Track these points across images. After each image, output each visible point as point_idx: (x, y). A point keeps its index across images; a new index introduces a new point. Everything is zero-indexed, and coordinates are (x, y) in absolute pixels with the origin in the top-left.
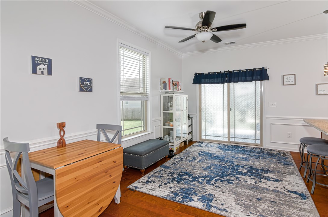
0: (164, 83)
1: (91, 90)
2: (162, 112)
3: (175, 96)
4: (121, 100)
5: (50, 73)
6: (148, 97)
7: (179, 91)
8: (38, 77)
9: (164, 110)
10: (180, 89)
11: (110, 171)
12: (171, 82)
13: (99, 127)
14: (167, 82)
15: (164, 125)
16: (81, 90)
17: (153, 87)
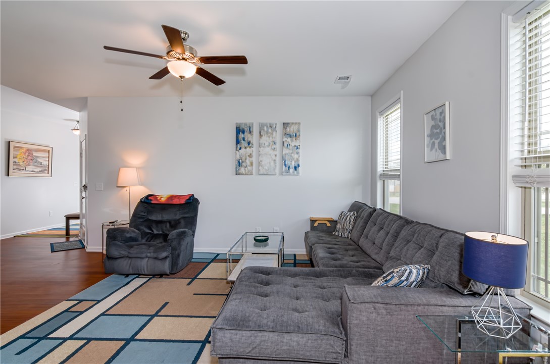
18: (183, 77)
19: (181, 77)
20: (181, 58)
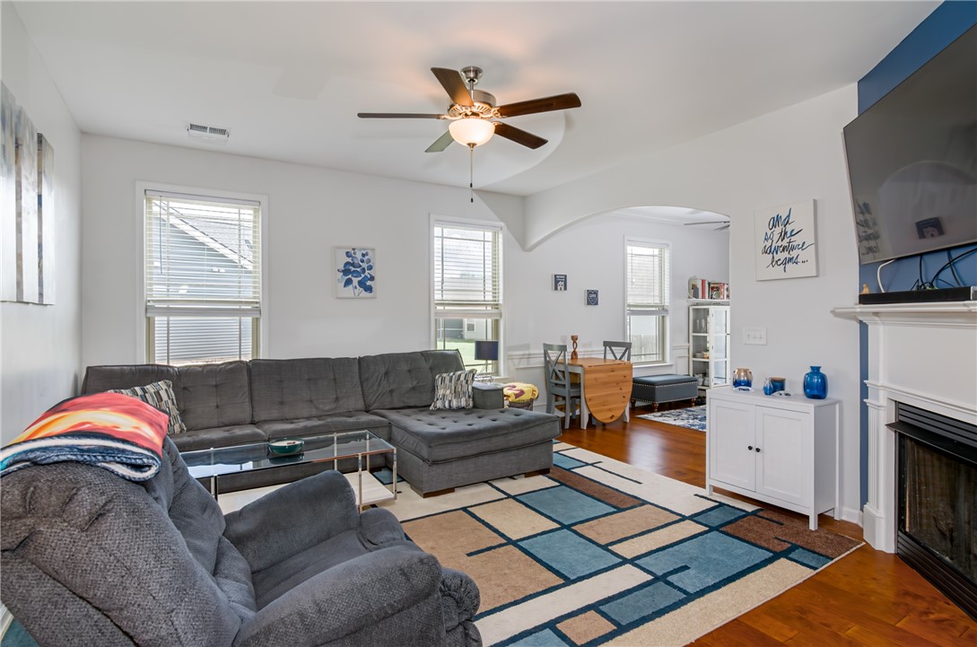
0: (694, 287)
1: (597, 304)
2: (692, 334)
3: (712, 309)
4: (628, 314)
5: (565, 289)
6: (667, 311)
7: (725, 300)
8: (558, 293)
9: (694, 332)
10: (728, 296)
11: (620, 384)
12: (707, 285)
13: (606, 344)
14: (699, 286)
15: (694, 356)
16: (589, 303)
17: (674, 294)
18: (474, 145)
19: (469, 144)
20: (469, 113)
